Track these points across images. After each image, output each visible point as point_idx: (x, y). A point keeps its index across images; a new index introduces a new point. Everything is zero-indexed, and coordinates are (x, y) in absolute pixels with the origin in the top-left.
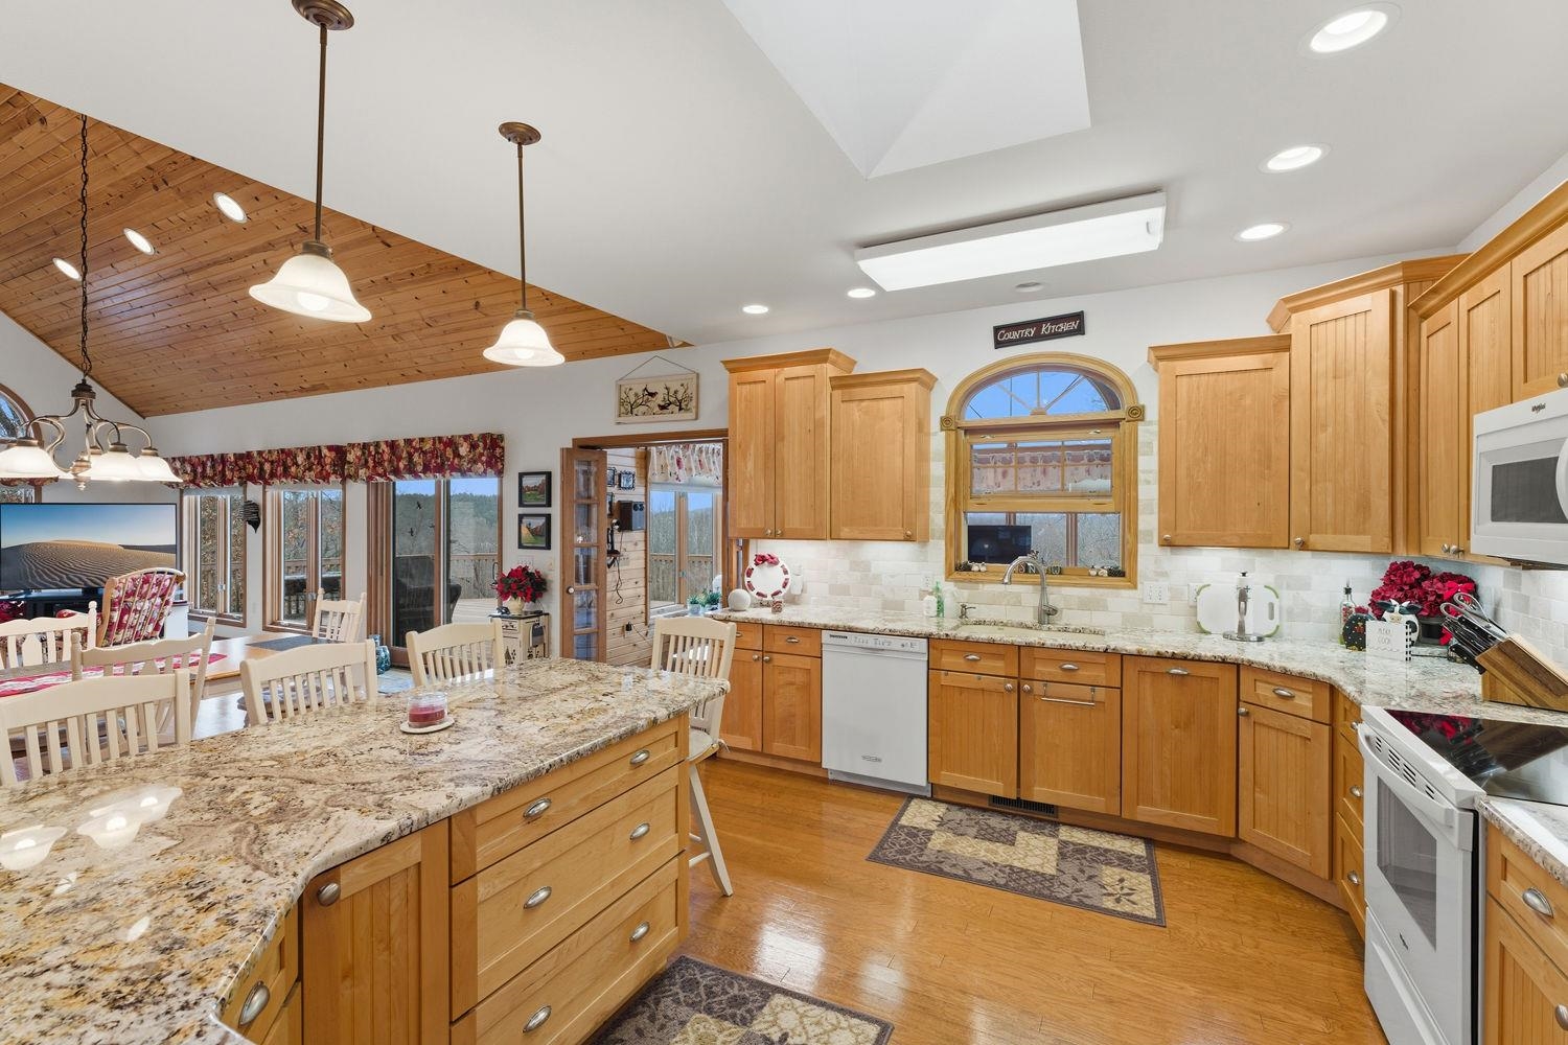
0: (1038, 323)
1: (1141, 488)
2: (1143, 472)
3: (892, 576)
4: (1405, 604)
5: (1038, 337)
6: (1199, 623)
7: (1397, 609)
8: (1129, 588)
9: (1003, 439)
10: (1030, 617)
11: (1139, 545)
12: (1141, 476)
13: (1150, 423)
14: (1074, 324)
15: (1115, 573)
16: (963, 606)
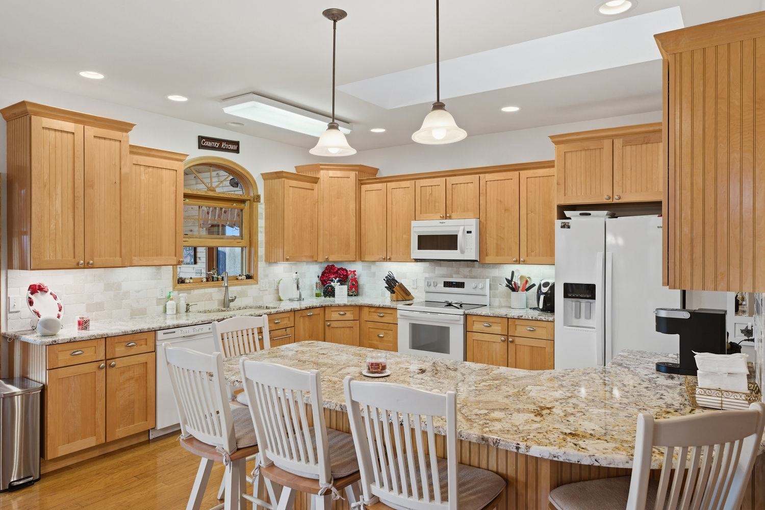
0: (220, 141)
1: (259, 234)
2: (260, 227)
3: (138, 292)
4: (337, 279)
5: (220, 149)
6: (279, 296)
7: (336, 281)
8: (254, 284)
9: (197, 203)
10: (215, 306)
11: (259, 263)
12: (259, 229)
13: (262, 204)
14: (234, 146)
15: (249, 277)
16: (188, 305)
